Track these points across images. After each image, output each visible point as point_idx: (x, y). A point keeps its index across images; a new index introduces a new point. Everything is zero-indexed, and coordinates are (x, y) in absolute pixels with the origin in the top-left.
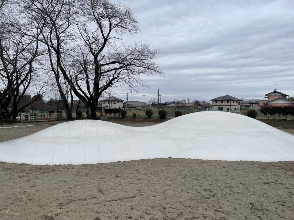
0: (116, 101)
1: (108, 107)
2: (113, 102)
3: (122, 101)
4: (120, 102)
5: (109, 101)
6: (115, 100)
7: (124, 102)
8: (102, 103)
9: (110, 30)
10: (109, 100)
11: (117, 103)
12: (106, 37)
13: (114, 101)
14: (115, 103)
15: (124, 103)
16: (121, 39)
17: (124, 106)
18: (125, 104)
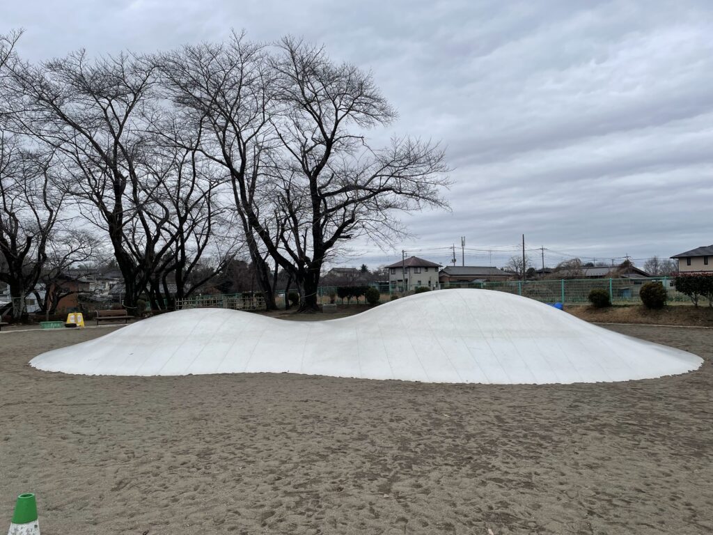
0: (420, 267)
1: (402, 281)
2: (412, 271)
3: (436, 267)
4: (429, 269)
5: (402, 267)
6: (418, 264)
7: (440, 269)
8: (390, 274)
9: (337, 122)
10: (402, 265)
11: (423, 271)
12: (329, 137)
13: (416, 267)
14: (419, 271)
15: (442, 271)
16: (362, 137)
17: (440, 278)
18: (442, 274)
